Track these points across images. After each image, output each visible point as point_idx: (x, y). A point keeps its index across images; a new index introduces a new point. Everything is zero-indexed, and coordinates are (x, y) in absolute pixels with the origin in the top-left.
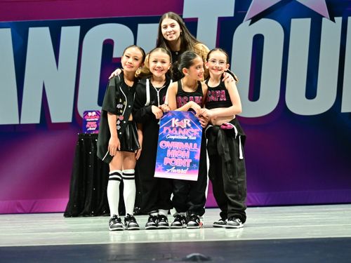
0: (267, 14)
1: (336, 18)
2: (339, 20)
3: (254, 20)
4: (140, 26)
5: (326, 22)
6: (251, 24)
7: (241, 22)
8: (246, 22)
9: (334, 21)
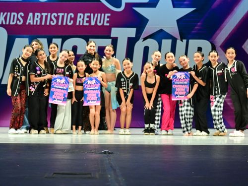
0: (151, 37)
1: (183, 40)
2: (185, 41)
3: (145, 39)
4: (90, 40)
5: (179, 41)
6: (143, 41)
7: (138, 40)
8: (141, 40)
9: (182, 41)
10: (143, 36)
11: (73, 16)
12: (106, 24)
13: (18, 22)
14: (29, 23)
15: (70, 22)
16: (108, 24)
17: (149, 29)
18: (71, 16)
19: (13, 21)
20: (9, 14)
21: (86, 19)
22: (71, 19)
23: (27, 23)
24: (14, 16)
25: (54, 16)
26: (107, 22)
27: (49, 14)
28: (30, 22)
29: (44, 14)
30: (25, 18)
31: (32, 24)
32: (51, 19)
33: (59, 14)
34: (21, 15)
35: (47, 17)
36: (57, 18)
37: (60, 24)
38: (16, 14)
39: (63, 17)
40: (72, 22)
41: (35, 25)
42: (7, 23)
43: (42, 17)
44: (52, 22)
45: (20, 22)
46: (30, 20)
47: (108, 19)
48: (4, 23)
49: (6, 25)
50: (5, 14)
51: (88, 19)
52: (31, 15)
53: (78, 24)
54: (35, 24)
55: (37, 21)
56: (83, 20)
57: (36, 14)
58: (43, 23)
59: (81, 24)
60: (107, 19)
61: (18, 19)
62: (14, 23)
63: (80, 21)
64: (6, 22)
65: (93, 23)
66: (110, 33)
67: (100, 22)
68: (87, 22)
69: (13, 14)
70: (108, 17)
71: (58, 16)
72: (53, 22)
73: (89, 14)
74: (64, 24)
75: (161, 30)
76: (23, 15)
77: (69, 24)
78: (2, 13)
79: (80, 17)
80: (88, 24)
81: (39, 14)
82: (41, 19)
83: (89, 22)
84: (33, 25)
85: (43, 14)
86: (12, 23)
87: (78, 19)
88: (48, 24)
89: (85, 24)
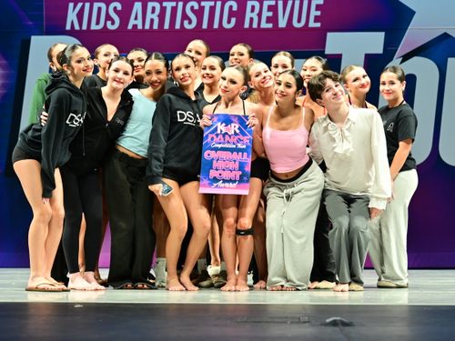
10: (401, 50)
11: (235, 8)
12: (312, 24)
13: (109, 23)
14: (135, 26)
15: (229, 22)
16: (318, 25)
17: (417, 33)
18: (231, 7)
19: (98, 23)
20: (87, 5)
21: (266, 14)
22: (231, 14)
23: (130, 27)
24: (100, 9)
25: (192, 8)
26: (317, 18)
27: (181, 4)
28: (135, 22)
29: (169, 5)
30: (125, 15)
31: (140, 27)
32: (185, 16)
33: (203, 4)
34: (115, 8)
35: (174, 10)
36: (199, 13)
37: (205, 26)
38: (103, 6)
39: (212, 9)
40: (233, 20)
41: (147, 31)
42: (84, 27)
43: (163, 10)
44: (186, 22)
45: (113, 23)
46: (136, 18)
47: (319, 13)
48: (77, 27)
49: (81, 31)
50: (80, 5)
51: (270, 14)
52: (138, 6)
53: (247, 25)
54: (147, 27)
55: (152, 21)
56: (260, 15)
57: (150, 5)
58: (166, 26)
59: (255, 26)
60: (314, 13)
61: (108, 17)
62: (100, 26)
63: (252, 19)
64: (81, 25)
65: (282, 23)
66: (324, 45)
67: (299, 21)
68: (269, 20)
69: (96, 5)
70: (318, 8)
71: (202, 9)
72: (190, 22)
73: (273, 3)
74: (216, 26)
75: (445, 36)
76: (119, 7)
77: (226, 25)
78: (71, 5)
79: (253, 8)
80: (270, 26)
81: (157, 5)
82: (162, 16)
83: (273, 20)
84: (143, 31)
85: (165, 4)
86: (94, 27)
87: (248, 14)
88: (178, 26)
89: (264, 25)
